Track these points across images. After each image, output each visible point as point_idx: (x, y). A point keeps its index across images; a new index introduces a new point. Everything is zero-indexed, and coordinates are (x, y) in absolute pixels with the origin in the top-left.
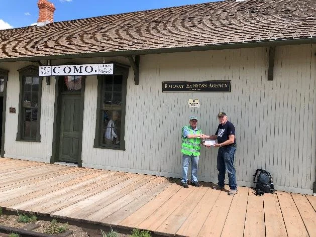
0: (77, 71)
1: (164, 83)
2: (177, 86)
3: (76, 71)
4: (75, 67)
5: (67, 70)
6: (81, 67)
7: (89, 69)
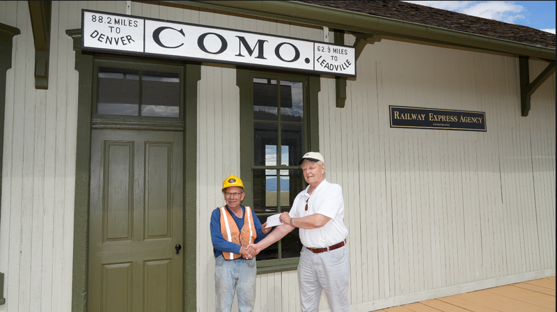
0: (250, 52)
1: (393, 109)
2: (414, 117)
3: (244, 51)
4: (242, 39)
5: (212, 43)
6: (261, 43)
7: (287, 52)
